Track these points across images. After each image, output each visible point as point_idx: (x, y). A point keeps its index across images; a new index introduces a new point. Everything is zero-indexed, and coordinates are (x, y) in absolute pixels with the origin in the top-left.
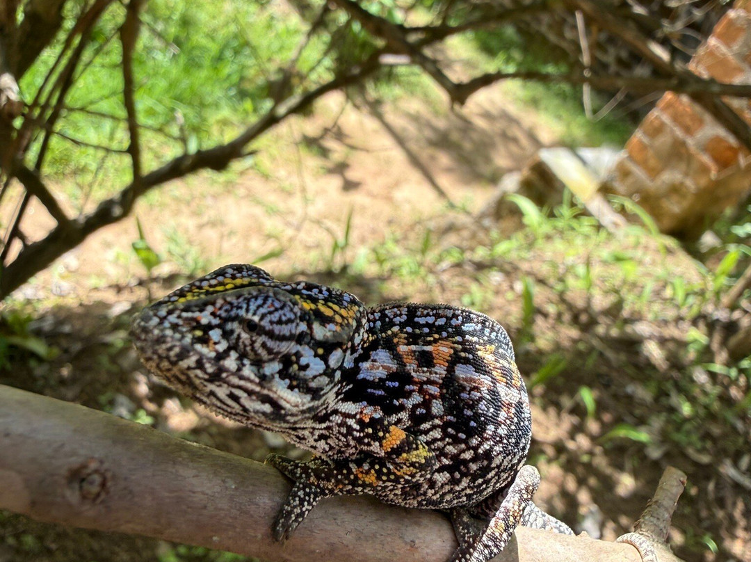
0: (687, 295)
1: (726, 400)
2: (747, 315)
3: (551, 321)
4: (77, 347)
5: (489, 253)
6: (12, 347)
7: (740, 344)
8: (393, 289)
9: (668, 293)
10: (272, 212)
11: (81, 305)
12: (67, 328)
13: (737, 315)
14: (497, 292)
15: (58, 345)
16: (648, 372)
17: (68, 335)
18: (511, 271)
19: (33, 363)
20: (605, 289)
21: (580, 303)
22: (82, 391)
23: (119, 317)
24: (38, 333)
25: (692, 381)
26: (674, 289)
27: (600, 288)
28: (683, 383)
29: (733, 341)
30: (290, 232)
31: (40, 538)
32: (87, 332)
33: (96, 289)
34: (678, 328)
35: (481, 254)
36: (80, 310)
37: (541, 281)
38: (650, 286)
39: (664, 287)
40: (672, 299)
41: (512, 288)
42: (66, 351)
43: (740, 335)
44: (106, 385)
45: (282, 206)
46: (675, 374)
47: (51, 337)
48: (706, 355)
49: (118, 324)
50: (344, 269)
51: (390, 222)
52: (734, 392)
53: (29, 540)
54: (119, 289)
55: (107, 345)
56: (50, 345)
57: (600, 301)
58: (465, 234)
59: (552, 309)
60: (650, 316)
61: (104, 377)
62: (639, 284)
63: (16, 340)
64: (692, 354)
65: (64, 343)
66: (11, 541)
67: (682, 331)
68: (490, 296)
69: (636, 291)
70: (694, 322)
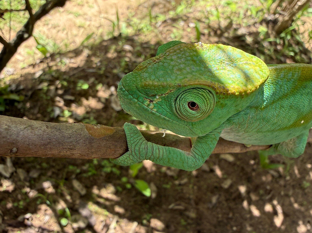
0: (257, 12)
1: (276, 51)
2: (281, 16)
3: (206, 37)
4: (30, 93)
5: (175, 13)
6: (5, 100)
7: (279, 27)
8: (142, 38)
9: (249, 13)
10: (78, 16)
11: (21, 76)
12: (22, 87)
13: (277, 16)
14: (184, 30)
15: (22, 94)
16: (247, 47)
17: (23, 90)
18: (186, 19)
19: (16, 104)
20: (225, 17)
21: (216, 26)
22: (39, 109)
23: (39, 77)
24: (12, 92)
25: (263, 47)
26: (251, 11)
27: (223, 18)
28: (260, 48)
29: (277, 27)
30: (88, 23)
31: (48, 163)
32: (30, 86)
33: (24, 68)
34: (255, 27)
35: (172, 14)
36: (23, 79)
37: (199, 21)
38: (242, 12)
39: (247, 11)
40: (251, 16)
41: (188, 26)
42: (26, 96)
43: (279, 24)
44: (48, 105)
45: (81, 12)
46: (256, 46)
47: (17, 92)
48: (267, 35)
49: (41, 80)
50: (120, 35)
51: (128, 8)
52: (279, 47)
53: (44, 165)
54: (33, 66)
55: (40, 90)
56: (19, 95)
57: (224, 23)
58: (161, 6)
59: (206, 31)
60: (244, 25)
61: (45, 102)
62: (237, 12)
63: (5, 97)
64: (261, 37)
65: (24, 93)
66: (38, 167)
67: (257, 28)
68: (181, 32)
69: (237, 15)
70: (261, 23)
